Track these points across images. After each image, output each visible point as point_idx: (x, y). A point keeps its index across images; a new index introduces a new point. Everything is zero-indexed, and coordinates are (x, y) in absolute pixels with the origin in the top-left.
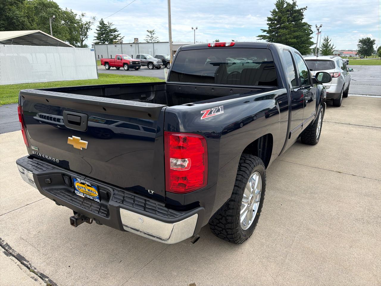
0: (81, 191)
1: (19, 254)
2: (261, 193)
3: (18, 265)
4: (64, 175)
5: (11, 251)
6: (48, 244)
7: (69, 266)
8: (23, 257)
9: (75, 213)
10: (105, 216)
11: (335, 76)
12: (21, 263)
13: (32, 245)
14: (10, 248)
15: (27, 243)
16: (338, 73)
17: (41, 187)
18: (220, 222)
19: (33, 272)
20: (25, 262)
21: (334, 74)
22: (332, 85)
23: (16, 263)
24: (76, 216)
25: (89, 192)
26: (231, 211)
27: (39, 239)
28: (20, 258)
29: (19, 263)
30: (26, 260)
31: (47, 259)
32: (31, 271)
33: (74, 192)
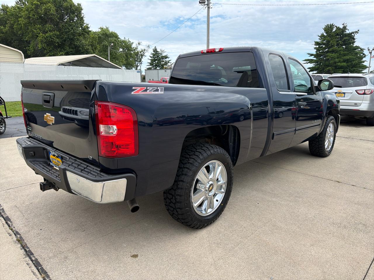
0: (54, 163)
1: (8, 216)
2: (226, 184)
3: (3, 224)
4: (44, 149)
5: (3, 214)
6: (33, 212)
7: (41, 229)
8: (10, 219)
9: (45, 180)
10: (59, 180)
11: (367, 93)
12: (6, 223)
13: (21, 212)
14: (4, 211)
15: (18, 210)
16: (370, 89)
17: (26, 159)
18: (171, 202)
19: (11, 230)
20: (9, 222)
21: (366, 91)
22: (363, 102)
23: (2, 222)
24: (45, 183)
25: (58, 163)
26: (179, 191)
27: (28, 208)
28: (7, 220)
29: (4, 222)
30: (10, 221)
31: (27, 222)
32: (10, 229)
33: (50, 164)
